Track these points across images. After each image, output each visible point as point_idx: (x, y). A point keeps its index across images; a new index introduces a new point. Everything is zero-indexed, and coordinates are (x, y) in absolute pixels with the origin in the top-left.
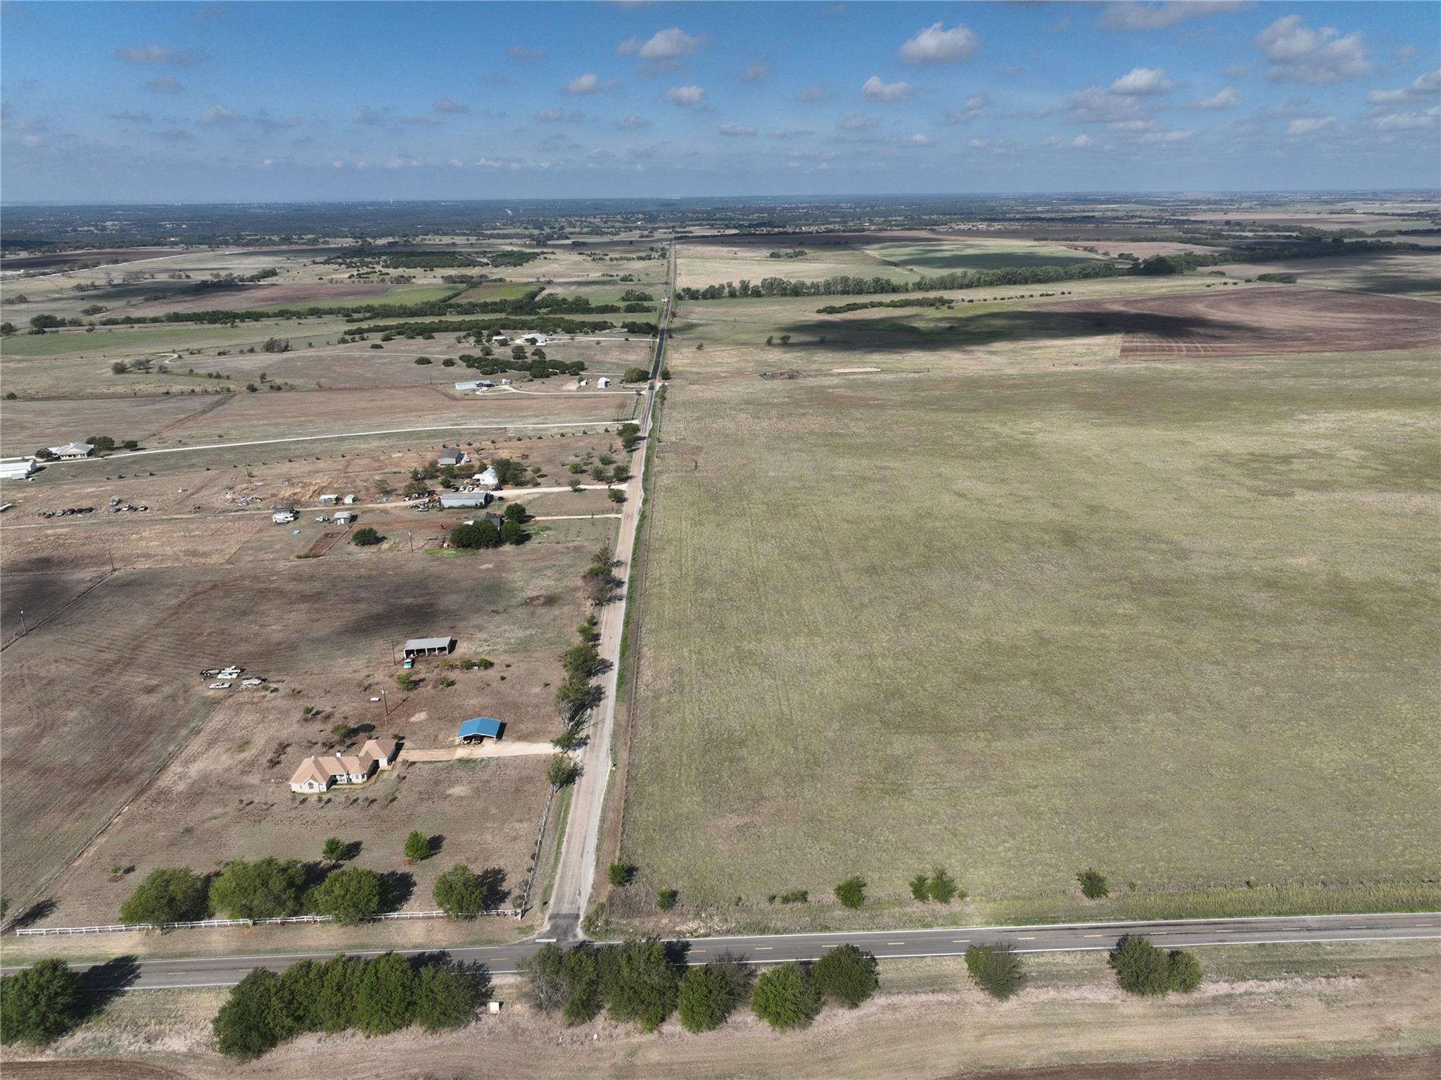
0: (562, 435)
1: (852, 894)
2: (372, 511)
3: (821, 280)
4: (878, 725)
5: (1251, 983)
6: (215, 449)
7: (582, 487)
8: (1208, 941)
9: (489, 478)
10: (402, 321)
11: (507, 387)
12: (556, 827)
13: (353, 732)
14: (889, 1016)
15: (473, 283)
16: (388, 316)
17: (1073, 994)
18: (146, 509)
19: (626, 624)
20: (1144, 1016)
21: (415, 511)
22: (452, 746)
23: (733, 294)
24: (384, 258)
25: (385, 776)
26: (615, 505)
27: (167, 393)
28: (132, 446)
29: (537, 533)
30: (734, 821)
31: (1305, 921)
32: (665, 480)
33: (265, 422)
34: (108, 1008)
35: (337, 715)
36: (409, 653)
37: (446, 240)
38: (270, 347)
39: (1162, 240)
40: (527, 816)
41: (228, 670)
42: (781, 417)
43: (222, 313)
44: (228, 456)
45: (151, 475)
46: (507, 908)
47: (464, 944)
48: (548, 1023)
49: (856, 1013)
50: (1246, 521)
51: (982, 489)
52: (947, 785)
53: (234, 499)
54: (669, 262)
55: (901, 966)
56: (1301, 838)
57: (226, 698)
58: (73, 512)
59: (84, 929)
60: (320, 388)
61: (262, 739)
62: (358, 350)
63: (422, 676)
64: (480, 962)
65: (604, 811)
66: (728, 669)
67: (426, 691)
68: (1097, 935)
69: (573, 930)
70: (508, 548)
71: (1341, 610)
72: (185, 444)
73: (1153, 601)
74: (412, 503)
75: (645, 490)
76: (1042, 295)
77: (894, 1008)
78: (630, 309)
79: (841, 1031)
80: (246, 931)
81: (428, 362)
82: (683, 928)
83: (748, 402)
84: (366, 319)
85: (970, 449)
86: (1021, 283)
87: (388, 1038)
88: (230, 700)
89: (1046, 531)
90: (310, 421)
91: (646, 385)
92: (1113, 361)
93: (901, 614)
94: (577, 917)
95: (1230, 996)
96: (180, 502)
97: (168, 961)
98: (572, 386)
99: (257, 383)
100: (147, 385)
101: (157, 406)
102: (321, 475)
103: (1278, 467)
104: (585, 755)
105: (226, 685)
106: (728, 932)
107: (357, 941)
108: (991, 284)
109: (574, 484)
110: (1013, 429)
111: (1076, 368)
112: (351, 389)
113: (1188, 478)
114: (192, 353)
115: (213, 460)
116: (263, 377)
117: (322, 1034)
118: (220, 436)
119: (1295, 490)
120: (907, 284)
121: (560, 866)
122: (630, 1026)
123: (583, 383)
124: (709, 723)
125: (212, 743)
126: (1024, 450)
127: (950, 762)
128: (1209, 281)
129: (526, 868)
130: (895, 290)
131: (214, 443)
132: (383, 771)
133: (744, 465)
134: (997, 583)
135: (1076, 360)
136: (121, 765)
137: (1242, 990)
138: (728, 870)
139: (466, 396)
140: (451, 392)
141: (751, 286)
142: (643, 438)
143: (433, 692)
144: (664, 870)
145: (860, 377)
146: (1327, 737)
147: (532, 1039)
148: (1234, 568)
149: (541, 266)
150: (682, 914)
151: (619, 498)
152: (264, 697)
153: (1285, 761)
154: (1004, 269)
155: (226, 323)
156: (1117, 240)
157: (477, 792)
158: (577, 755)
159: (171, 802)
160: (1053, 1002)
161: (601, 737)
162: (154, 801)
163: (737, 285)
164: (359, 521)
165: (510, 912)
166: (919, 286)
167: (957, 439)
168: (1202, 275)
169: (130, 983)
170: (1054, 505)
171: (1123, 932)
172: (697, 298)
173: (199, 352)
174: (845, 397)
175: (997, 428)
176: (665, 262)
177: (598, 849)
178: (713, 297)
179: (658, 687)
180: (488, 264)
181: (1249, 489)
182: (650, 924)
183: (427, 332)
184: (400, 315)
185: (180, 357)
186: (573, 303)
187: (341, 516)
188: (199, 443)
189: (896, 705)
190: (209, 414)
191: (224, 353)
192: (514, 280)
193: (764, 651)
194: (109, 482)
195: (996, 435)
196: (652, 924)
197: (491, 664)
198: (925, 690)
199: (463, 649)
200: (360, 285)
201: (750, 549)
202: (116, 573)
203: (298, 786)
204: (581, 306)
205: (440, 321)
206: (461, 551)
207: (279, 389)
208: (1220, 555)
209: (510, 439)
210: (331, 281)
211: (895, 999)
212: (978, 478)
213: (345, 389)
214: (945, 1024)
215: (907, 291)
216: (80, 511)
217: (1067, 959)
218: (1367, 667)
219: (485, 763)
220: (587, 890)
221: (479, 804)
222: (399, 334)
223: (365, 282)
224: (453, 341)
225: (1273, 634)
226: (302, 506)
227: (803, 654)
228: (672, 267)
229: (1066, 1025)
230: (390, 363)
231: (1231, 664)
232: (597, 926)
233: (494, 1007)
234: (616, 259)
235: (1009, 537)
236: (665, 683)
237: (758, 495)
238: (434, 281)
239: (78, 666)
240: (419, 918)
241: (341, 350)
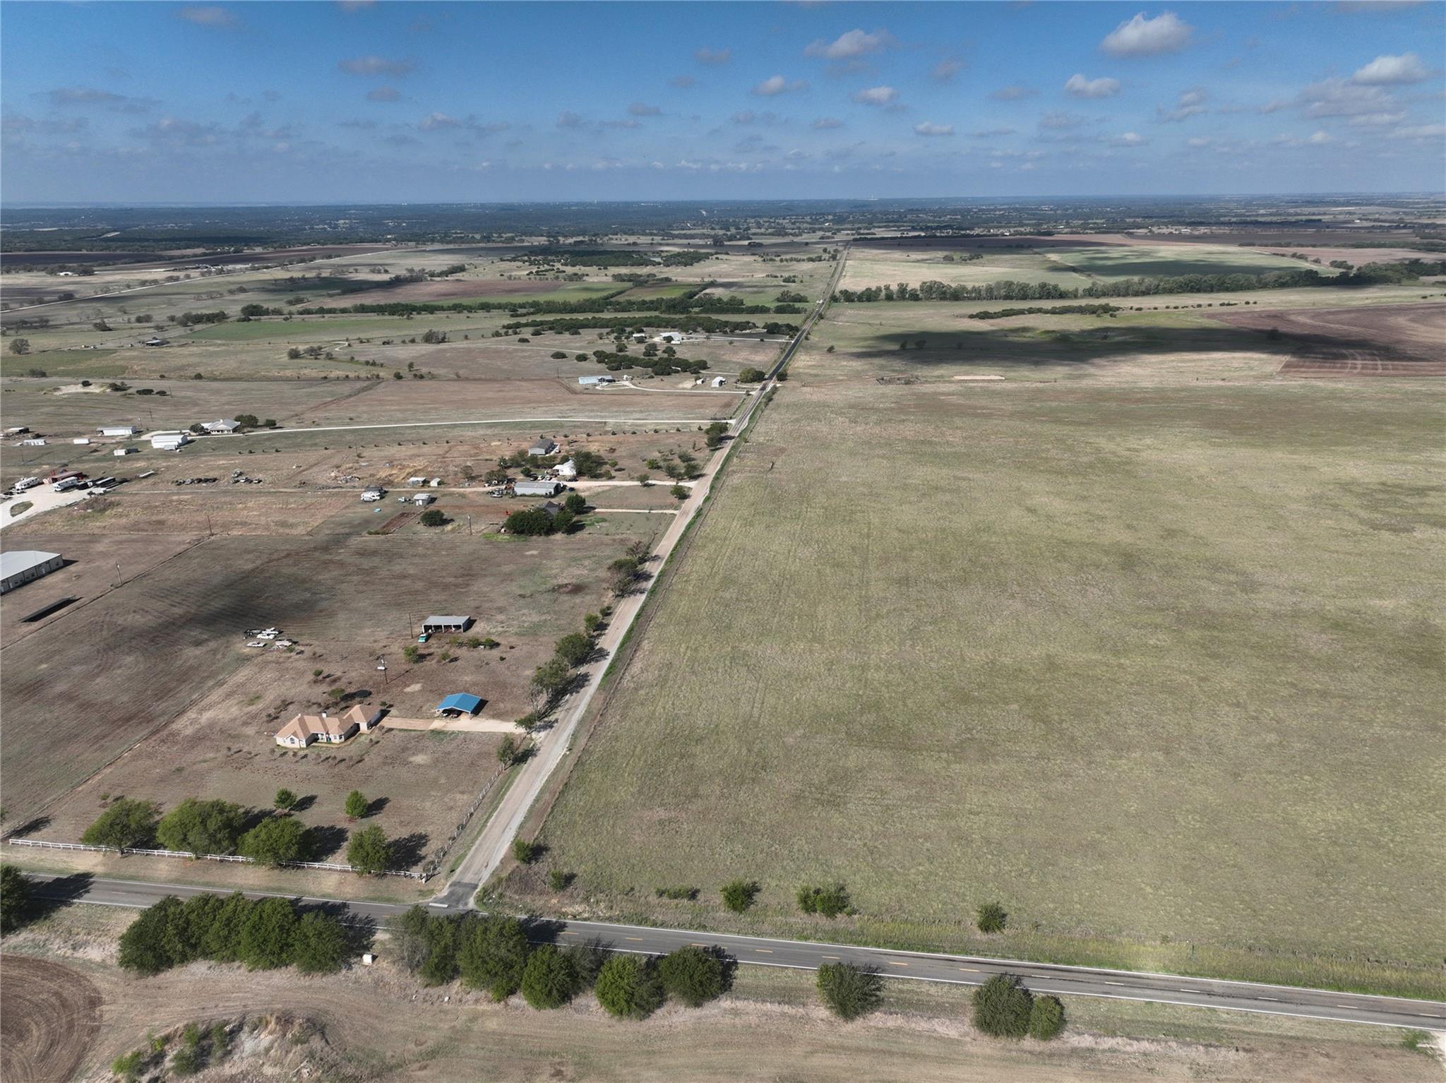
0: (656, 431)
1: (742, 897)
2: (452, 494)
3: (982, 284)
4: (842, 735)
5: (1119, 1040)
6: (336, 431)
7: (650, 482)
8: (1091, 992)
9: (567, 470)
10: (559, 316)
11: (627, 383)
12: (492, 802)
13: (351, 697)
14: (728, 1020)
15: (638, 282)
16: (550, 312)
17: (921, 1025)
18: (260, 481)
19: (638, 616)
20: (990, 1057)
21: (489, 498)
22: (432, 717)
23: (889, 297)
24: (566, 256)
25: (363, 738)
26: (676, 501)
27: (326, 378)
28: (271, 424)
29: (592, 524)
30: (662, 813)
31: (1210, 984)
32: (735, 480)
33: (396, 408)
34: (54, 915)
35: (343, 680)
36: (427, 628)
37: (632, 239)
38: (429, 338)
39: (1391, 246)
40: (470, 789)
41: (268, 631)
42: (878, 423)
43: (403, 305)
44: (349, 438)
45: (277, 451)
46: (416, 872)
47: (367, 899)
48: (409, 980)
49: (697, 1012)
50: (1341, 556)
51: (1058, 505)
52: (886, 802)
53: (336, 477)
54: (838, 264)
55: (760, 973)
56: (1247, 898)
57: (257, 655)
58: (200, 481)
59: (61, 845)
60: (459, 378)
61: (271, 697)
62: (508, 343)
63: (431, 650)
64: (372, 917)
65: (542, 792)
66: (717, 668)
67: (430, 664)
68: (974, 970)
69: (467, 898)
70: (559, 536)
71: (1412, 659)
72: (318, 425)
73: (1194, 634)
74: (490, 489)
75: (712, 488)
76: (1222, 305)
77: (735, 1012)
78: (780, 310)
79: (676, 1027)
80: (189, 864)
81: (563, 356)
82: (569, 910)
83: (852, 407)
84: (529, 314)
85: (1063, 463)
86: (1205, 291)
87: (268, 973)
88: (260, 658)
89: (1107, 553)
90: (436, 409)
91: (758, 386)
92: (1270, 376)
93: (915, 627)
94: (476, 886)
95: (1092, 1050)
96: (290, 478)
97: (118, 881)
98: (688, 384)
99: (404, 371)
100: (311, 369)
101: (312, 390)
102: (421, 458)
103: (1408, 500)
104: (546, 737)
105: (261, 645)
106: (610, 919)
107: (276, 885)
108: (1170, 291)
109: (643, 479)
110: (1111, 444)
111: (1222, 383)
112: (486, 380)
113: (1294, 506)
114: (361, 342)
115: (335, 441)
116: (411, 366)
117: (213, 963)
118: (351, 419)
119: (1417, 526)
120: (1077, 290)
121: (480, 838)
122: (483, 994)
123: (699, 382)
124: (677, 716)
125: (229, 695)
126: (1122, 469)
127: (900, 779)
128: (1427, 292)
129: (449, 836)
130: (1062, 295)
131: (348, 425)
132: (362, 734)
133: (820, 469)
134: (1030, 603)
135: (1226, 375)
136: (149, 706)
137: (1106, 1046)
138: (633, 861)
139: (587, 390)
140: (574, 386)
141: (909, 289)
142: (731, 438)
143: (435, 666)
144: (572, 853)
145: (981, 384)
146: (1329, 794)
147: (390, 993)
148: (1303, 606)
149: (709, 266)
150: (572, 896)
151: (682, 495)
152: (289, 657)
153: (1267, 816)
154: (1186, 276)
155: (402, 315)
156: (1337, 246)
157: (436, 761)
158: (539, 737)
159: (176, 743)
160: (898, 1030)
161: (569, 721)
162: (163, 741)
163: (894, 287)
164: (437, 503)
165: (416, 875)
166: (1090, 293)
167: (1053, 453)
168: (1424, 285)
169: (79, 896)
170: (1129, 527)
171: (1003, 970)
172: (853, 301)
173: (368, 341)
174: (954, 405)
175: (1102, 442)
176: (834, 264)
177: (521, 826)
178: (869, 300)
179: (643, 679)
180: (659, 264)
181: (1362, 521)
182: (540, 902)
183: (574, 328)
184: (560, 312)
185: (349, 345)
186: (727, 303)
187: (421, 497)
188: (329, 425)
189: (871, 717)
190: (352, 399)
191: (388, 343)
192: (679, 279)
193: (759, 653)
194: (240, 456)
195: (1098, 450)
196: (542, 902)
197: (498, 645)
198: (905, 705)
199: (479, 629)
200: (536, 281)
201: (789, 552)
202: (213, 538)
203: (282, 740)
204: (734, 306)
205: (594, 318)
206: (515, 537)
207: (422, 377)
208: (1293, 591)
209: (606, 433)
210: (510, 277)
211: (740, 1004)
212: (1058, 494)
213: (480, 379)
214: (780, 1036)
215: (1076, 297)
216: (206, 481)
217: (933, 990)
218: (1413, 724)
219: (454, 735)
220: (495, 862)
221: (433, 773)
222: (551, 329)
223: (540, 279)
224: (596, 337)
225: (1318, 680)
226: (393, 486)
227: (797, 659)
228: (839, 269)
229: (904, 1054)
230: (530, 357)
231: (1251, 708)
232: (491, 898)
233: (367, 959)
234: (786, 260)
235: (1064, 556)
236: (650, 676)
237: (822, 499)
238: (605, 279)
239: (150, 617)
240: (337, 870)
241: (492, 343)
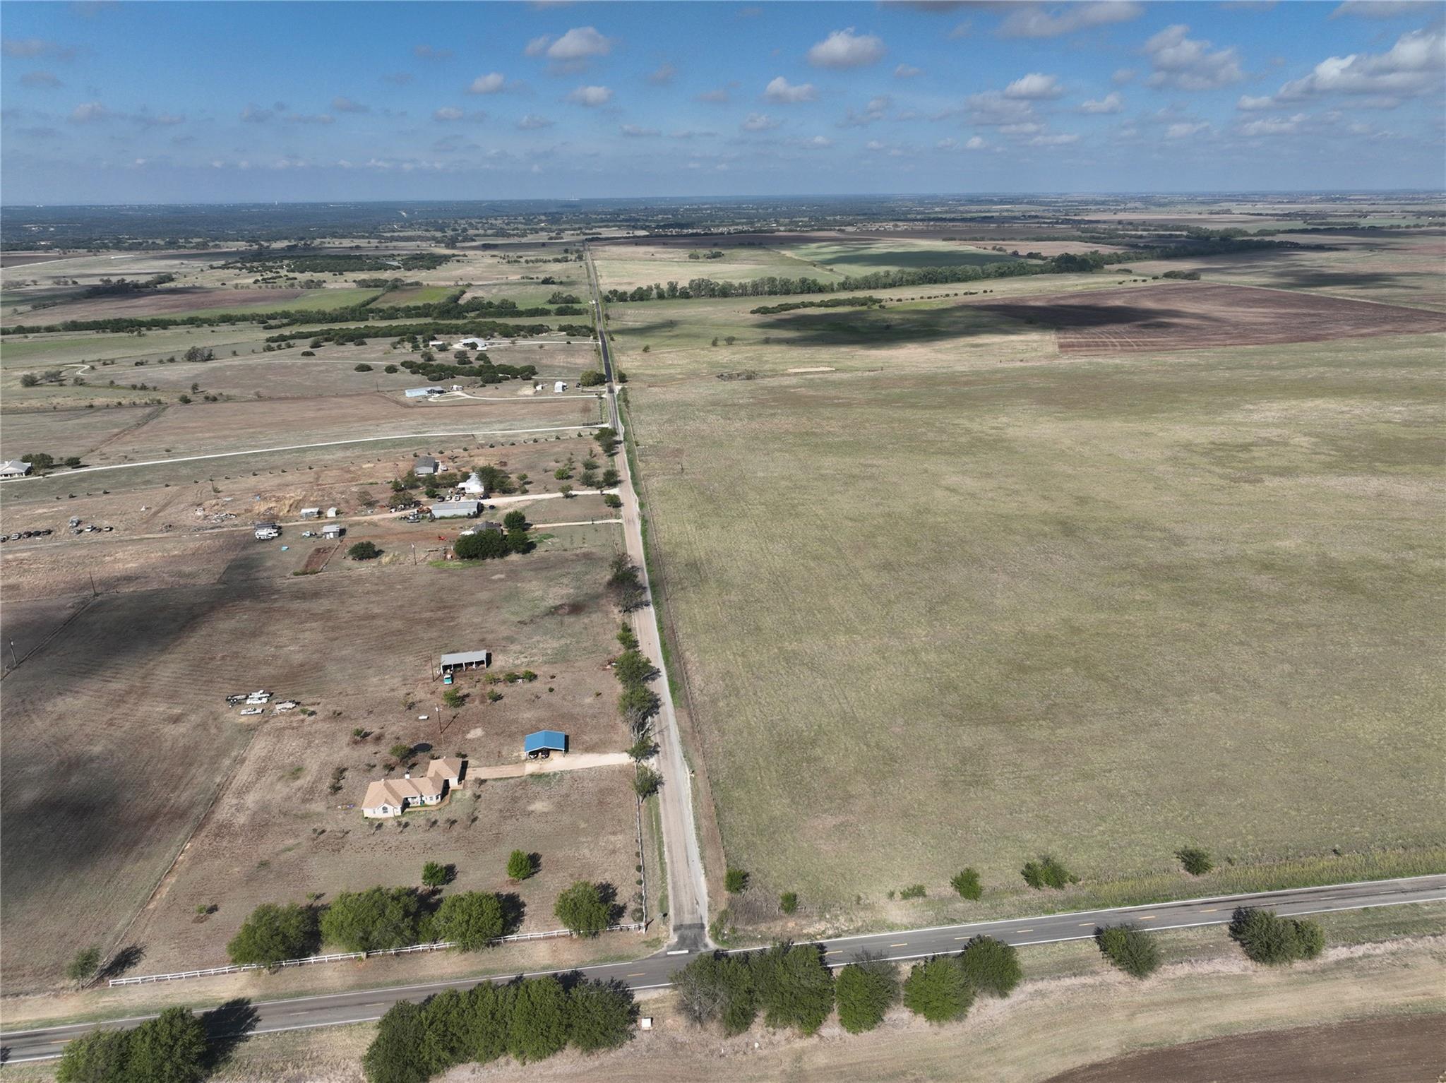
0: (535, 441)
1: (967, 885)
2: (359, 523)
3: (747, 281)
4: (941, 718)
5: (1368, 945)
6: (166, 464)
7: (574, 493)
8: (1315, 909)
9: (474, 486)
10: (325, 327)
11: (459, 393)
12: (652, 838)
13: (413, 752)
14: (1038, 1003)
15: (388, 287)
16: (308, 322)
17: (1205, 968)
18: (111, 529)
19: (661, 629)
20: (1278, 985)
21: (404, 523)
22: (518, 761)
23: (661, 296)
24: (286, 262)
25: (458, 795)
26: (611, 509)
27: (91, 406)
28: (74, 463)
29: (541, 541)
30: (830, 821)
31: (1397, 884)
32: (654, 484)
33: (212, 435)
34: (234, 1055)
35: (387, 736)
36: (446, 668)
37: (347, 243)
38: (192, 356)
39: (1064, 240)
40: (620, 829)
41: (256, 695)
42: (751, 418)
43: (126, 321)
44: (184, 471)
45: (106, 493)
46: (626, 922)
47: (594, 962)
48: (706, 1035)
49: (1007, 1002)
50: (1227, 508)
51: (970, 483)
52: (1027, 773)
53: (206, 517)
54: (587, 264)
55: (1035, 952)
56: (1369, 806)
57: (261, 724)
58: (30, 535)
59: (183, 975)
60: (260, 398)
61: (316, 763)
62: (288, 357)
63: (465, 691)
64: (618, 979)
65: (696, 819)
66: (778, 671)
67: (474, 706)
68: (1212, 910)
69: (702, 940)
70: (514, 557)
71: (1339, 589)
72: (132, 460)
73: (1166, 587)
74: (399, 514)
75: (638, 494)
76: (966, 294)
77: (1041, 994)
78: (561, 312)
79: (997, 1020)
80: (361, 965)
81: (368, 368)
82: (811, 930)
83: (714, 404)
84: (284, 325)
85: (946, 444)
86: (941, 282)
87: (544, 1063)
88: (267, 726)
89: (1045, 523)
90: (260, 433)
91: (604, 388)
92: (1055, 356)
93: (931, 609)
94: (702, 927)
95: (1350, 959)
96: (148, 521)
97: (286, 1001)
98: (527, 391)
99: (189, 393)
100: (65, 398)
101: (83, 420)
102: (292, 487)
103: (1240, 455)
104: (659, 763)
105: (259, 711)
106: (858, 931)
107: (481, 967)
108: (912, 283)
109: (565, 490)
110: (985, 424)
111: (1022, 364)
112: (293, 398)
113: (1161, 468)
114: (105, 364)
115: (170, 475)
116: (195, 387)
117: (473, 1064)
118: (168, 451)
119: (1263, 476)
120: (832, 284)
121: (669, 876)
122: (788, 1031)
123: (539, 388)
124: (774, 725)
125: (260, 772)
126: (997, 444)
127: (1020, 751)
128: (1120, 278)
129: (634, 880)
130: (821, 290)
131: (164, 458)
132: (454, 791)
133: (730, 466)
134: (1013, 575)
135: (1019, 356)
136: (168, 799)
137: (1361, 954)
138: (839, 870)
139: (418, 403)
140: (402, 399)
141: (679, 287)
142: (620, 442)
143: (481, 707)
144: (775, 875)
145: (816, 376)
146: (1363, 709)
147: (693, 1052)
148: (1229, 553)
149: (455, 269)
150: (807, 916)
151: (615, 503)
152: (303, 721)
153: (1332, 734)
154: (924, 269)
155: (132, 332)
156: (1022, 240)
157: (560, 807)
158: (652, 763)
159: (236, 835)
160: (1189, 977)
161: (670, 744)
162: (217, 835)
163: (664, 286)
164: (349, 534)
165: (632, 926)
166: (845, 286)
167: (931, 435)
168: (1110, 272)
169: (251, 1027)
170: (1044, 498)
171: (1236, 904)
172: (625, 300)
173: (113, 363)
174: (806, 397)
175: (966, 423)
176: (582, 263)
177: (702, 857)
178: (641, 299)
179: (712, 691)
180: (400, 268)
181: (1221, 477)
182: (777, 928)
183: (358, 338)
184: (319, 321)
185: (93, 368)
186: (498, 307)
187: (330, 530)
188: (146, 459)
189: (952, 698)
190: (145, 428)
191: (142, 364)
192: (431, 283)
193: (808, 651)
194: (60, 502)
195: (968, 431)
196: (778, 929)
197: (535, 677)
198: (976, 682)
199: (499, 662)
200: (267, 290)
201: (762, 549)
202: (99, 598)
203: (371, 812)
204: (508, 309)
205: (366, 326)
206: (466, 563)
207: (215, 399)
208: (1213, 540)
209: (482, 446)
210: (236, 286)
211: (1041, 985)
212: (964, 473)
213: (286, 398)
214: (1094, 1006)
215: (832, 290)
216: (38, 534)
217: (1191, 935)
218: (1378, 641)
219: (559, 777)
220: (704, 900)
221: (566, 819)
222: (327, 340)
223: (273, 288)
224: (388, 347)
225: (1285, 614)
226: (282, 521)
227: (847, 651)
228: (591, 269)
229: (1209, 998)
230: (327, 371)
231: (1255, 644)
232: (724, 935)
233: (645, 1023)
234: (532, 261)
235: (1011, 529)
236: (718, 687)
237: (752, 495)
238: (346, 285)
239: (88, 698)
240: (540, 939)
241: (268, 358)
